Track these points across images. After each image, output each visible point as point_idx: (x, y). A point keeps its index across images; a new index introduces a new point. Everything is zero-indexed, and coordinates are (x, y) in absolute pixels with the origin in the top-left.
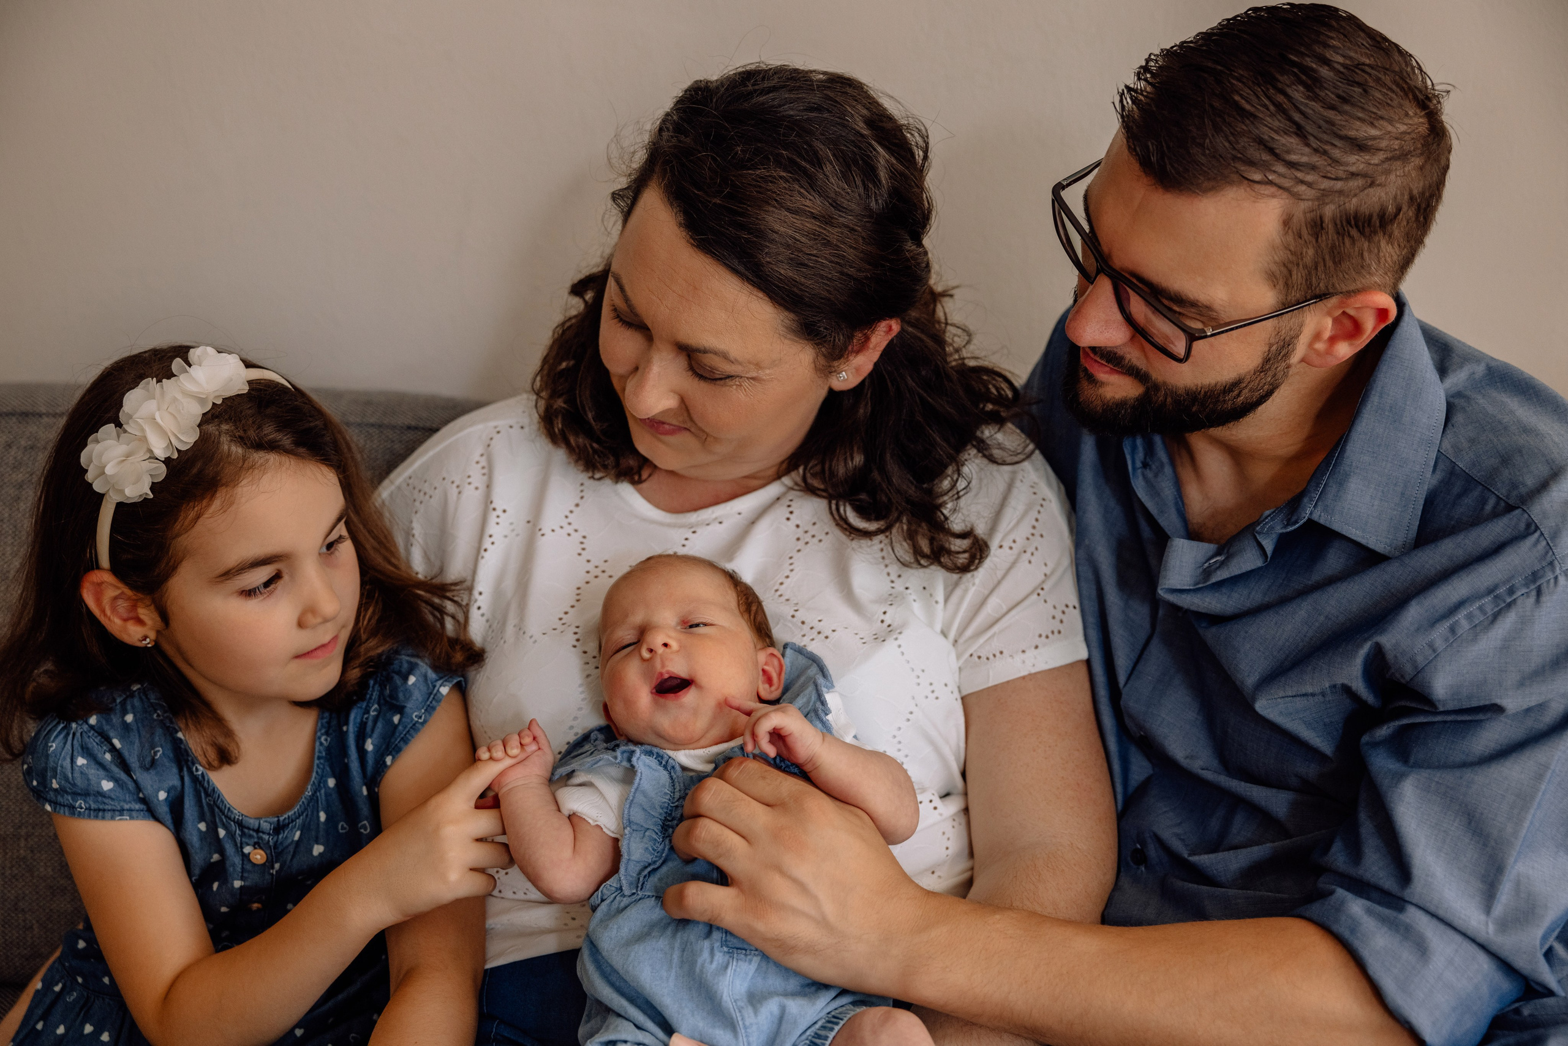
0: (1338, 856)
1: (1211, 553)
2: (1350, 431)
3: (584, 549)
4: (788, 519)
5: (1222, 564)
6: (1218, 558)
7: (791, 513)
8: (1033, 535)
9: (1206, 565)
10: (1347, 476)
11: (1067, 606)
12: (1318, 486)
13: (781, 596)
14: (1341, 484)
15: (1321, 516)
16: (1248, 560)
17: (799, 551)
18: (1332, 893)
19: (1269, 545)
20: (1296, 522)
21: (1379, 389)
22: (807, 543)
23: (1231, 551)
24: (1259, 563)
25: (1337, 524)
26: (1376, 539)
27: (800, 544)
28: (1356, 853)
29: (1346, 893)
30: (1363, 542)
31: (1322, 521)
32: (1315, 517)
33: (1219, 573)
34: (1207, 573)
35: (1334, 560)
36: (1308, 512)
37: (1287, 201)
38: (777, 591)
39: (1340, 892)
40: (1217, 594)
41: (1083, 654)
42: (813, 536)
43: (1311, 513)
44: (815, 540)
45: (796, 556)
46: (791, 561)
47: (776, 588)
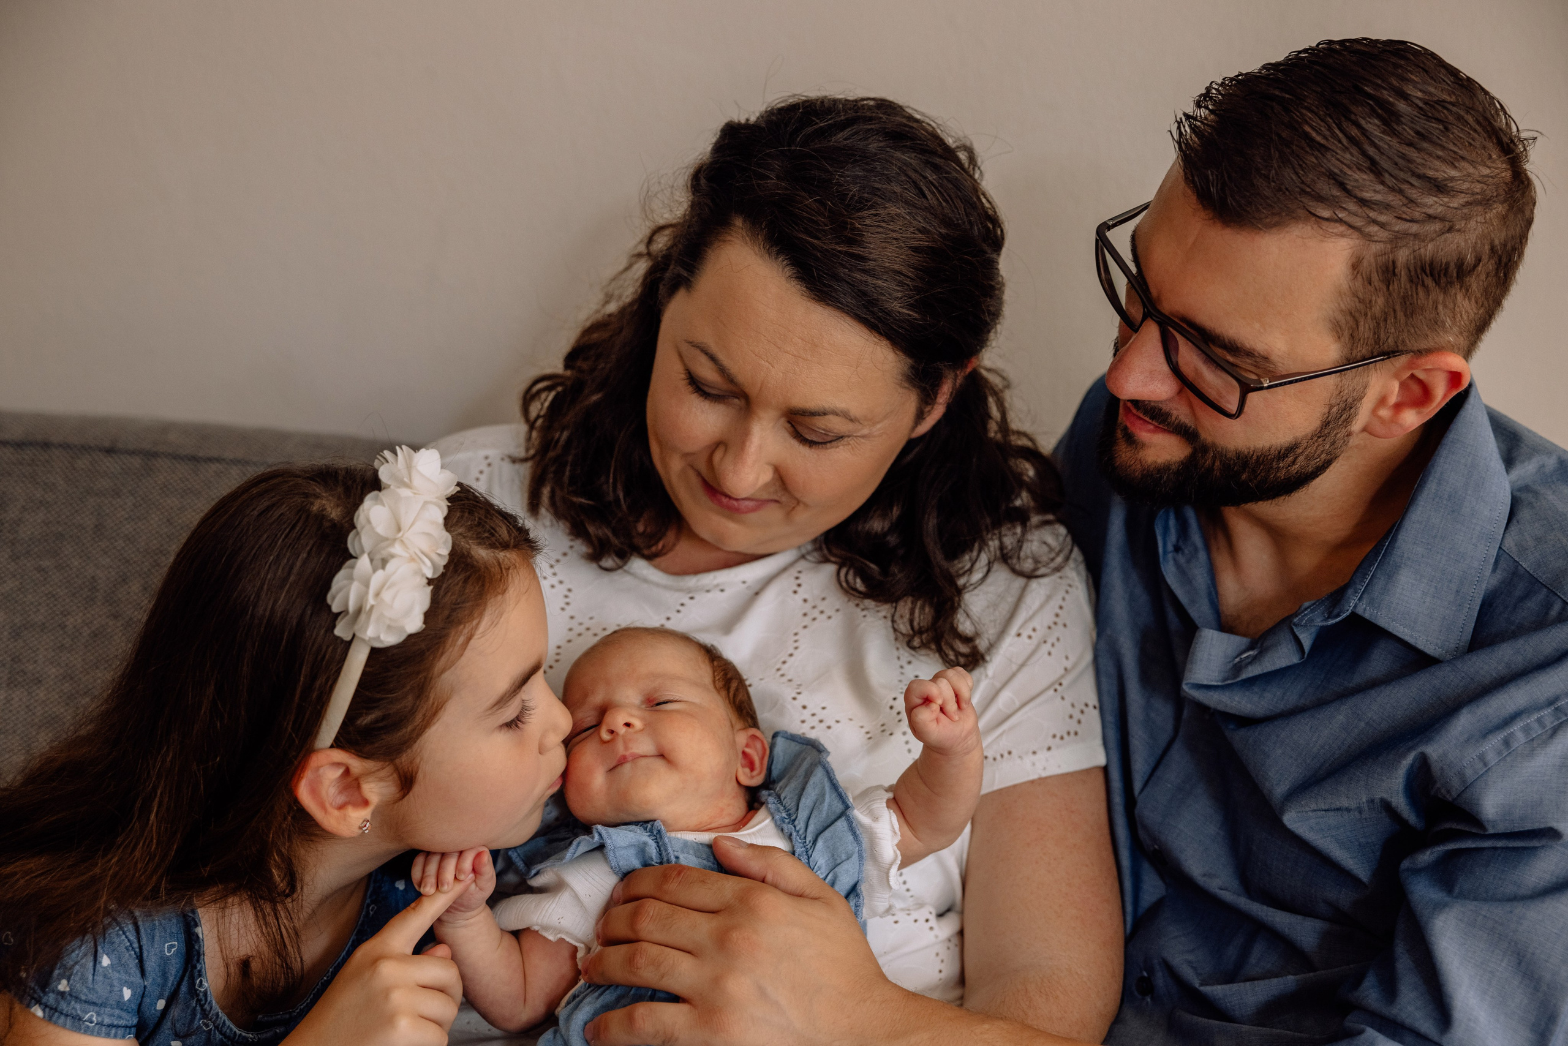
0: (1370, 993)
1: (1243, 647)
2: (1403, 519)
3: (568, 604)
4: (795, 592)
5: (1254, 660)
6: (1251, 653)
7: (799, 585)
8: (1055, 623)
9: (1237, 660)
10: (1397, 567)
11: (1087, 705)
12: (1365, 575)
13: (782, 675)
14: (1390, 577)
15: (1365, 610)
16: (1283, 656)
17: (805, 627)
18: (1361, 1032)
19: (1307, 640)
20: (1338, 615)
21: (1437, 475)
22: (814, 619)
23: (1265, 644)
24: (1295, 659)
25: (1383, 620)
26: (1427, 641)
27: (807, 621)
28: (1390, 991)
29: (1376, 1034)
30: (1412, 641)
31: (1367, 616)
32: (1360, 611)
33: (1250, 668)
34: (1237, 668)
35: (1379, 662)
36: (1352, 604)
37: (1357, 241)
38: (778, 670)
39: (1370, 1032)
40: (1247, 693)
41: (1101, 760)
42: (822, 612)
43: (1355, 607)
44: (824, 616)
45: (802, 632)
46: (796, 638)
47: (778, 666)
